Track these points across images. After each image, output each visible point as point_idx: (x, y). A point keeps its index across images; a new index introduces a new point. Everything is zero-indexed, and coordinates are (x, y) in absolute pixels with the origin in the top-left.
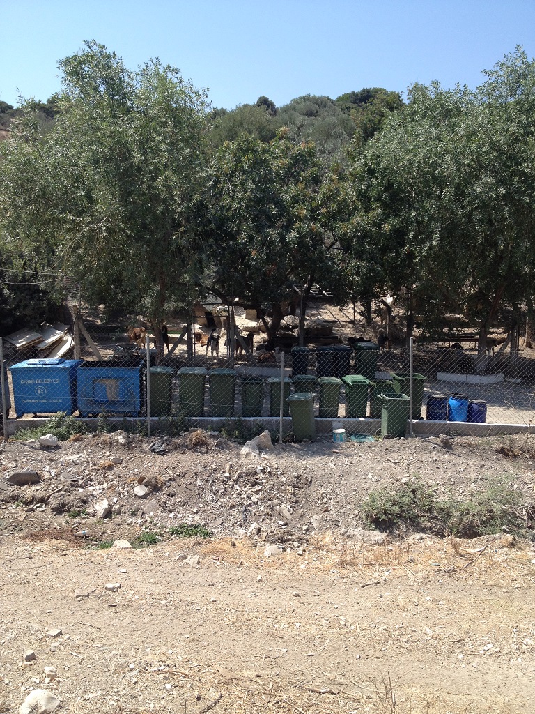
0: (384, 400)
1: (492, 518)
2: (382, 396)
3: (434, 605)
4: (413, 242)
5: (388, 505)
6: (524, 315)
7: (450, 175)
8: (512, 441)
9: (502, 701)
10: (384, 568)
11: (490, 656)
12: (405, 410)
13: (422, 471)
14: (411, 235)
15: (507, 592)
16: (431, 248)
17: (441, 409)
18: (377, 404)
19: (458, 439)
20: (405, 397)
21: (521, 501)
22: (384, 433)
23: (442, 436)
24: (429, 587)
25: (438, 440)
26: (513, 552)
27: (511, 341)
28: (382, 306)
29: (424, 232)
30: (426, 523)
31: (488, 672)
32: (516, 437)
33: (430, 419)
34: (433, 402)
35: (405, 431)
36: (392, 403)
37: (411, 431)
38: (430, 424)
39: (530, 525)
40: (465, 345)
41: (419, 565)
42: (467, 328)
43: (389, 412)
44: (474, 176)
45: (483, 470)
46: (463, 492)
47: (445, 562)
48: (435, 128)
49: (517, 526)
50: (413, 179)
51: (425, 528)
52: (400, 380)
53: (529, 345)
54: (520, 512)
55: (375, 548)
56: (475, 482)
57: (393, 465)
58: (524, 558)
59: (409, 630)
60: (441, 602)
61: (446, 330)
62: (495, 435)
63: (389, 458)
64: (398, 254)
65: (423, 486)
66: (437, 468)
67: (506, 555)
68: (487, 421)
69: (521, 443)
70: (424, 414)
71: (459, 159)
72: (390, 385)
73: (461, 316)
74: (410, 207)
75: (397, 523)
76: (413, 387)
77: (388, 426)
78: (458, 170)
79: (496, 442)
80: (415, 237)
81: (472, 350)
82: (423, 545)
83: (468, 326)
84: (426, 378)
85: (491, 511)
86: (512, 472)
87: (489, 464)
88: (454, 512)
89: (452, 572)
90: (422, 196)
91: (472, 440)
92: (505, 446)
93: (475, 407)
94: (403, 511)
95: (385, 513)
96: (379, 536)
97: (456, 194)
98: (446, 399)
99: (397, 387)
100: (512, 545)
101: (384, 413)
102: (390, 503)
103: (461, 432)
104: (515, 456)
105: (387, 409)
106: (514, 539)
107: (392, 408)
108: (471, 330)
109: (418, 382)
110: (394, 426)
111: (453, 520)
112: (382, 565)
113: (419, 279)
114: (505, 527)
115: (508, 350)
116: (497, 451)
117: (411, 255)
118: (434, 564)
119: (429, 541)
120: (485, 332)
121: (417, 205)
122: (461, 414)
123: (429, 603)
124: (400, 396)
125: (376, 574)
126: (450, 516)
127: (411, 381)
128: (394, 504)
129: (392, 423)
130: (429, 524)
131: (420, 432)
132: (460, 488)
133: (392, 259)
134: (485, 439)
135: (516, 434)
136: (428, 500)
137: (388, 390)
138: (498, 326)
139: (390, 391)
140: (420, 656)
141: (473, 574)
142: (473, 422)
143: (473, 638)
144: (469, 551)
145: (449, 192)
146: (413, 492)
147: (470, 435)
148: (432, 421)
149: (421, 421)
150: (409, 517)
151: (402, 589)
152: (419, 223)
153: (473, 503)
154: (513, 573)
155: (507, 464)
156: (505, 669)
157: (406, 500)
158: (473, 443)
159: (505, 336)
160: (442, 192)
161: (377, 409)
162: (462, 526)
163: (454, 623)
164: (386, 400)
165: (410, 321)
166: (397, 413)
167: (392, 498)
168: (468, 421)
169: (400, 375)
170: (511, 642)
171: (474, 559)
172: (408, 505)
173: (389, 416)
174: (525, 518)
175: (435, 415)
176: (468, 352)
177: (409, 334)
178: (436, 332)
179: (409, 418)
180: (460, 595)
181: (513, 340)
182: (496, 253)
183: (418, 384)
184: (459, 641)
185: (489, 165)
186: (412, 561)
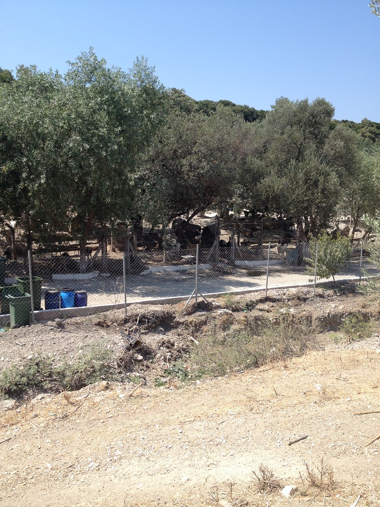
0: (11, 300)
1: (94, 371)
2: (9, 296)
3: (52, 445)
4: (26, 180)
5: (18, 378)
6: (109, 230)
7: (49, 133)
8: (105, 316)
9: (101, 500)
10: (15, 427)
11: (92, 471)
12: (28, 305)
13: (43, 348)
14: (24, 175)
15: (104, 422)
16: (40, 184)
17: (55, 301)
18: (5, 303)
19: (68, 320)
20: (28, 295)
21: (113, 356)
22: (13, 324)
23: (57, 320)
24: (48, 432)
25: (54, 323)
26: (108, 393)
27: (102, 248)
28: (7, 228)
29: (34, 173)
30: (47, 385)
31: (92, 482)
32: (108, 313)
33: (48, 309)
34: (49, 297)
35: (29, 320)
36: (17, 301)
37: (33, 320)
38: (48, 313)
39: (119, 371)
40: (71, 253)
41: (41, 418)
42: (72, 241)
43: (15, 307)
44: (66, 134)
45: (87, 339)
46: (73, 357)
47: (60, 411)
48: (36, 99)
49: (111, 373)
50: (22, 134)
51: (47, 389)
52: (23, 283)
53: (114, 250)
54: (112, 363)
55: (7, 413)
56: (82, 348)
57: (21, 347)
58: (115, 395)
59: (34, 469)
60: (57, 442)
61: (57, 243)
62: (94, 314)
63: (17, 342)
64: (15, 189)
65: (44, 358)
66: (54, 343)
67: (103, 396)
68: (88, 305)
69: (111, 317)
70: (43, 306)
71: (55, 122)
72: (15, 287)
73: (67, 233)
74: (22, 154)
75: (25, 390)
76: (33, 287)
77: (16, 319)
78: (55, 130)
79: (95, 319)
80: (28, 177)
81: (77, 256)
82: (44, 402)
83: (72, 240)
84: (42, 279)
85: (93, 367)
86: (106, 337)
87: (90, 334)
88: (68, 373)
89: (65, 417)
90: (30, 147)
91: (78, 319)
92: (101, 320)
93: (79, 296)
94: (30, 380)
95: (16, 385)
96: (10, 403)
97: (55, 147)
98: (58, 293)
99: (21, 288)
100: (107, 388)
101: (12, 309)
102: (20, 376)
103: (71, 315)
104: (108, 326)
105: (13, 306)
106: (108, 383)
107: (18, 305)
108: (74, 243)
109: (37, 283)
110: (20, 318)
111: (67, 379)
112: (13, 425)
113: (33, 207)
114: (103, 376)
115: (100, 254)
116: (96, 325)
117: (25, 190)
118: (52, 414)
119: (48, 398)
120: (84, 243)
121: (26, 153)
122: (69, 302)
123: (49, 444)
124: (24, 295)
125: (8, 433)
126: (65, 377)
127: (31, 283)
128: (23, 376)
129: (18, 316)
130: (50, 386)
131: (40, 319)
132: (71, 355)
133: (10, 193)
134: (87, 317)
135: (107, 311)
136: (48, 368)
137: (14, 291)
138: (93, 239)
139: (15, 292)
140: (42, 486)
141: (80, 415)
142: (78, 307)
143: (81, 461)
144: (77, 399)
145: (49, 145)
146: (37, 364)
147: (77, 316)
148: (49, 310)
149: (41, 311)
150: (35, 383)
151: (28, 439)
152: (29, 167)
153: (80, 364)
154: (107, 408)
155: (103, 332)
156: (103, 477)
157: (32, 371)
158: (79, 321)
159: (98, 245)
160: (44, 145)
161: (6, 306)
162: (73, 382)
163: (67, 454)
164: (12, 299)
165: (29, 239)
166: (22, 308)
167: (21, 372)
168: (75, 307)
169: (22, 279)
170: (106, 457)
171: (81, 404)
172: (34, 375)
173: (16, 311)
174: (116, 367)
175: (51, 305)
176: (74, 258)
177: (29, 247)
178: (50, 246)
179: (31, 310)
180: (71, 432)
181: (103, 248)
182: (87, 189)
183: (37, 285)
184: (71, 467)
185: (76, 127)
186: (36, 416)
